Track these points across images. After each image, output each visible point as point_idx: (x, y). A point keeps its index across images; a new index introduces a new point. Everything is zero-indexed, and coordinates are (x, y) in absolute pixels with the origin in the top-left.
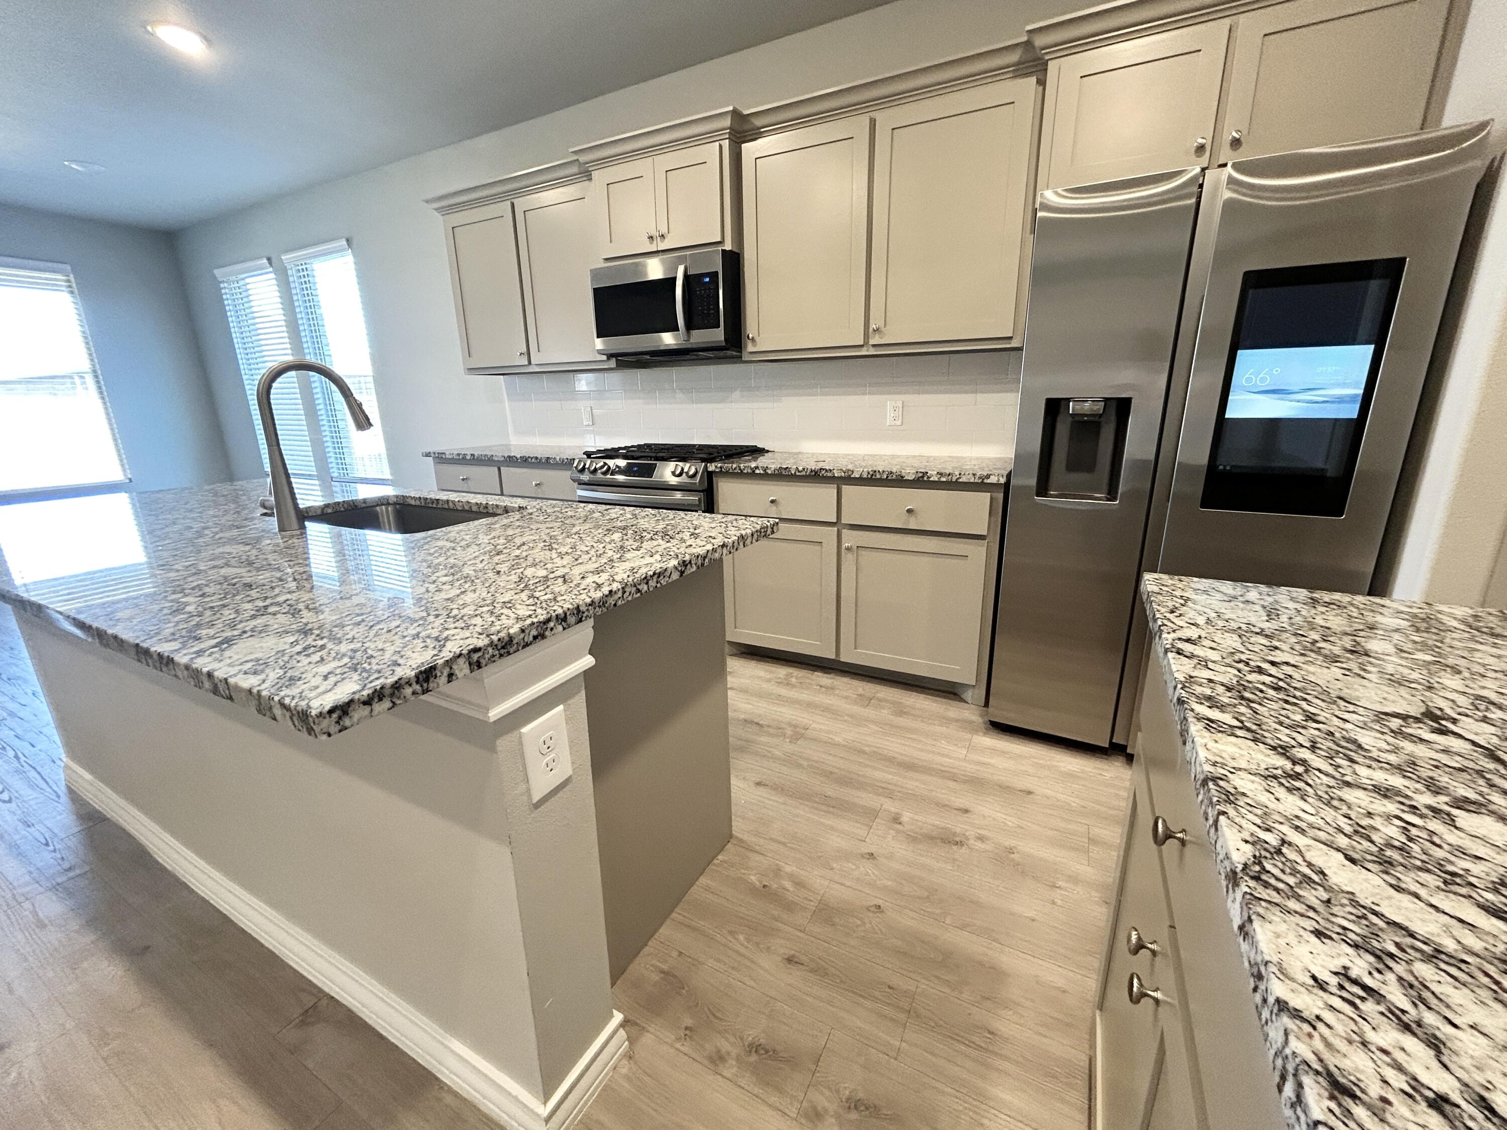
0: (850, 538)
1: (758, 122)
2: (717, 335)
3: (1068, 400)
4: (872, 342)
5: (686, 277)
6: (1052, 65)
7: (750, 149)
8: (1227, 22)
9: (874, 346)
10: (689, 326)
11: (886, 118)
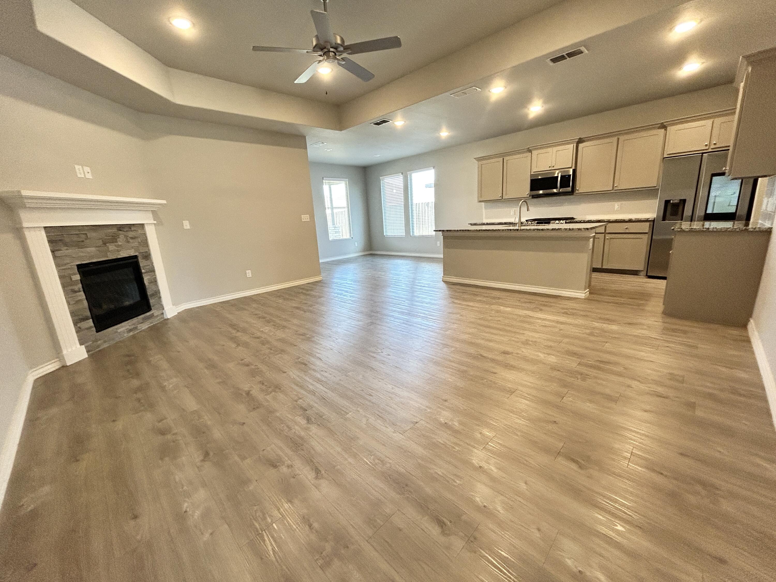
0: (608, 236)
1: (584, 139)
2: (569, 189)
3: (671, 200)
4: (614, 189)
5: (561, 176)
6: (668, 128)
7: (581, 145)
8: (712, 120)
9: (615, 190)
10: (561, 187)
11: (622, 138)
